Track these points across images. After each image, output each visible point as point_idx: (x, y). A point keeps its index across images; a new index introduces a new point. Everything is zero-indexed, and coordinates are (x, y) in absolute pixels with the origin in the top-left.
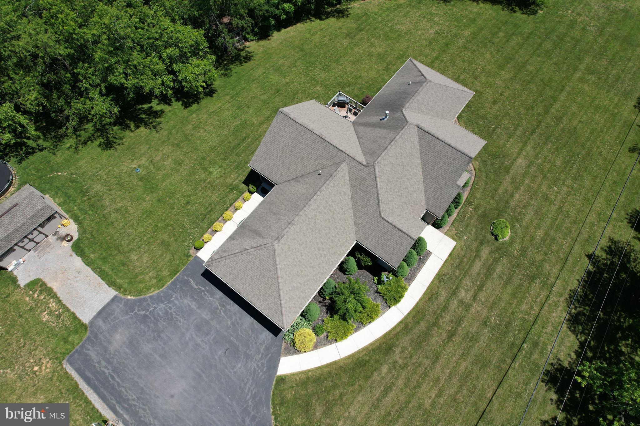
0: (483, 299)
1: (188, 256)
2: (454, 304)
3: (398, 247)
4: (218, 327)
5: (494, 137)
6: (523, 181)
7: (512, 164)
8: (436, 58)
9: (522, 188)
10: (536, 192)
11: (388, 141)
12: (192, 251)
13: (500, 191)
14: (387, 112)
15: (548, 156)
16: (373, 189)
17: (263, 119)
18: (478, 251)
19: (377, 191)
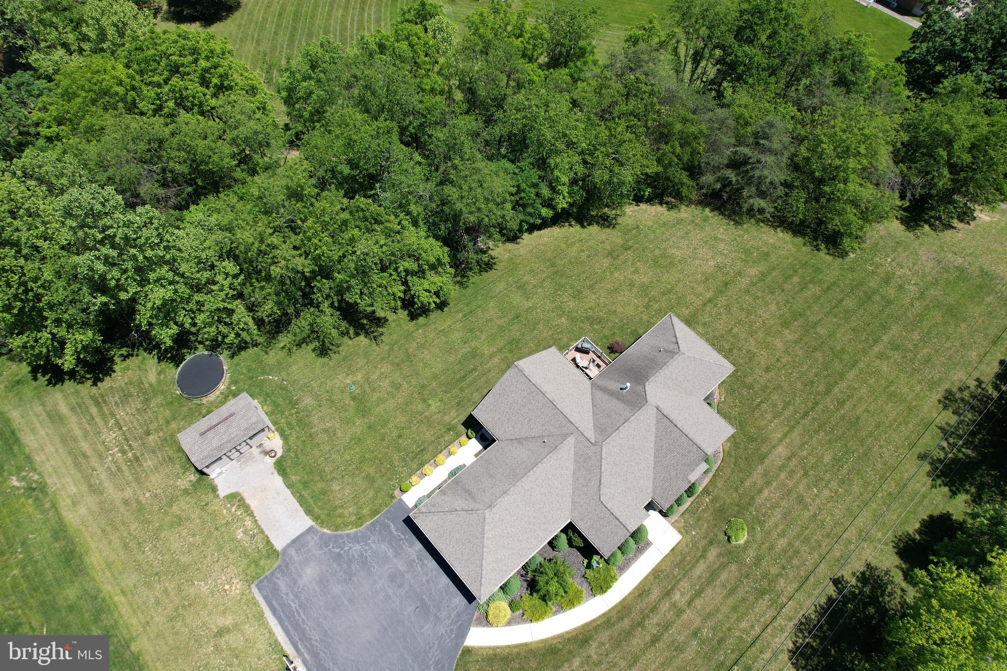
1: (392, 497)
3: (612, 535)
4: (412, 581)
12: (397, 492)
14: (628, 384)
16: (597, 470)
17: (495, 350)
18: (705, 551)
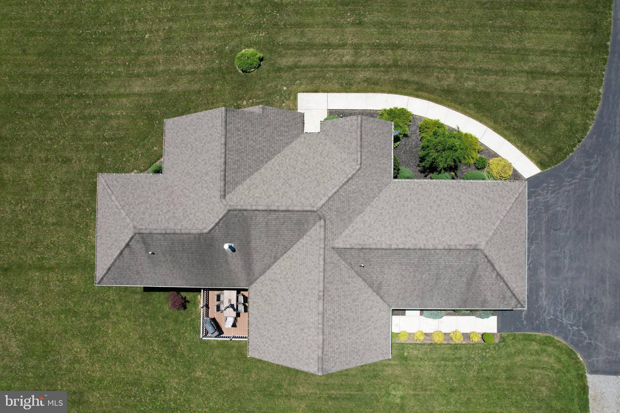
0: (338, 37)
1: (503, 339)
2: (364, 60)
3: (375, 131)
4: (543, 254)
5: (122, 133)
6: (163, 72)
7: (148, 95)
8: (41, 268)
9: (174, 68)
10: (168, 52)
11: (273, 216)
12: (496, 340)
13: (197, 87)
14: (226, 246)
15: (106, 64)
16: (342, 193)
18: (290, 68)
19: (341, 188)
